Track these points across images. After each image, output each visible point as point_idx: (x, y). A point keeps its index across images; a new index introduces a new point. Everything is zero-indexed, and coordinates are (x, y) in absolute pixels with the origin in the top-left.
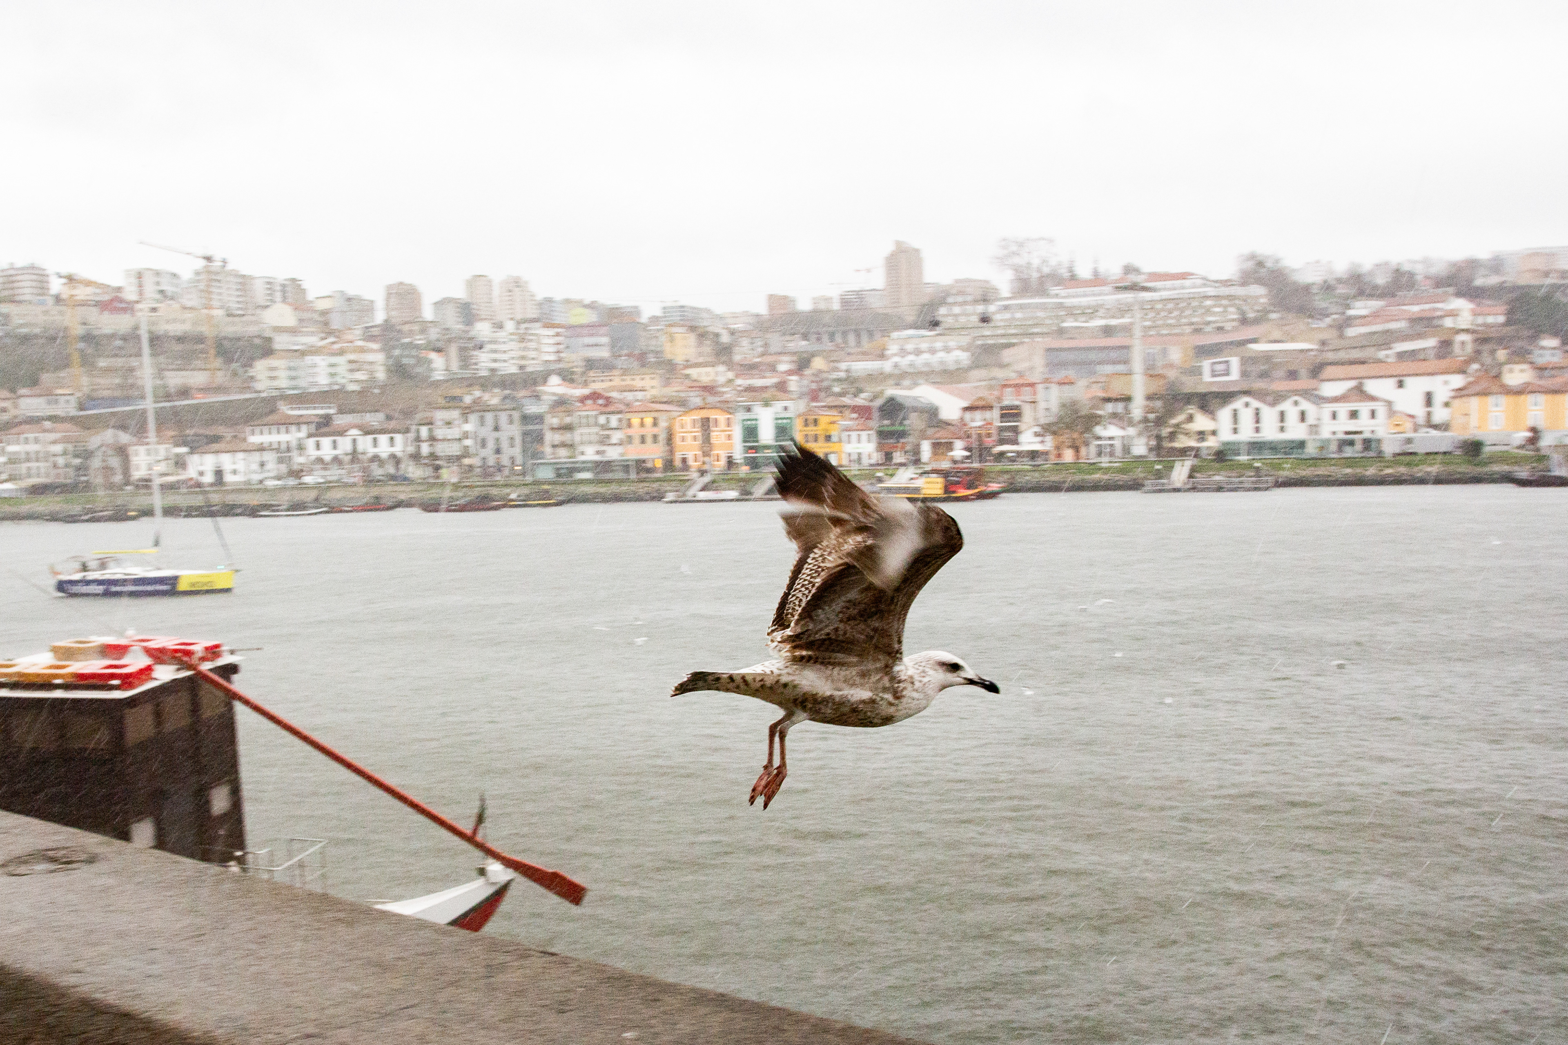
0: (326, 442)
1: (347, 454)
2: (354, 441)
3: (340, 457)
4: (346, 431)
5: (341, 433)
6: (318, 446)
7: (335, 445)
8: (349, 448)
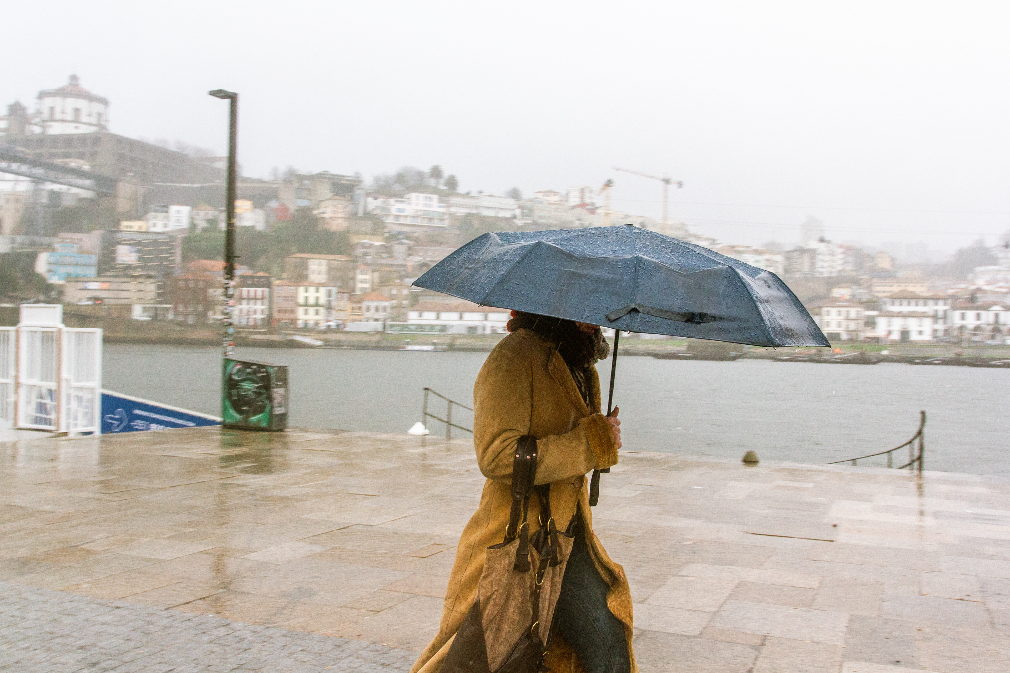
0: (971, 315)
1: (989, 325)
2: (997, 315)
3: (983, 326)
4: (991, 307)
5: (986, 308)
6: (963, 317)
7: (978, 317)
8: (991, 319)
